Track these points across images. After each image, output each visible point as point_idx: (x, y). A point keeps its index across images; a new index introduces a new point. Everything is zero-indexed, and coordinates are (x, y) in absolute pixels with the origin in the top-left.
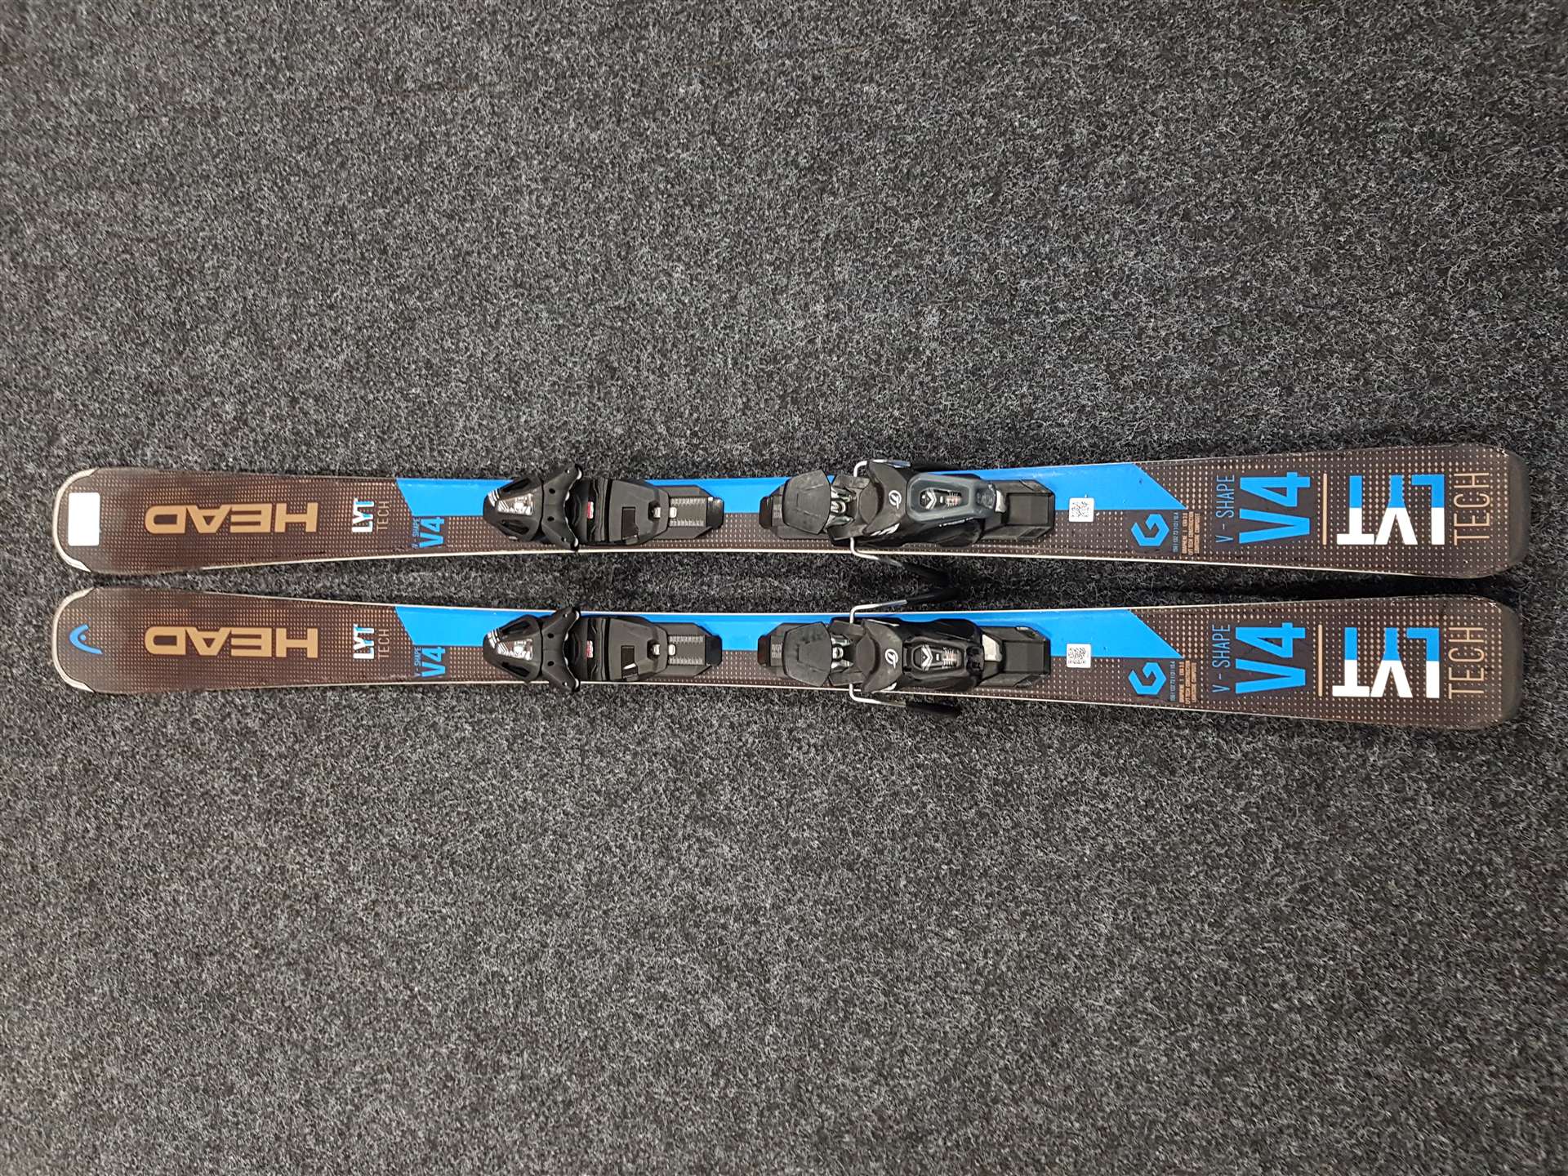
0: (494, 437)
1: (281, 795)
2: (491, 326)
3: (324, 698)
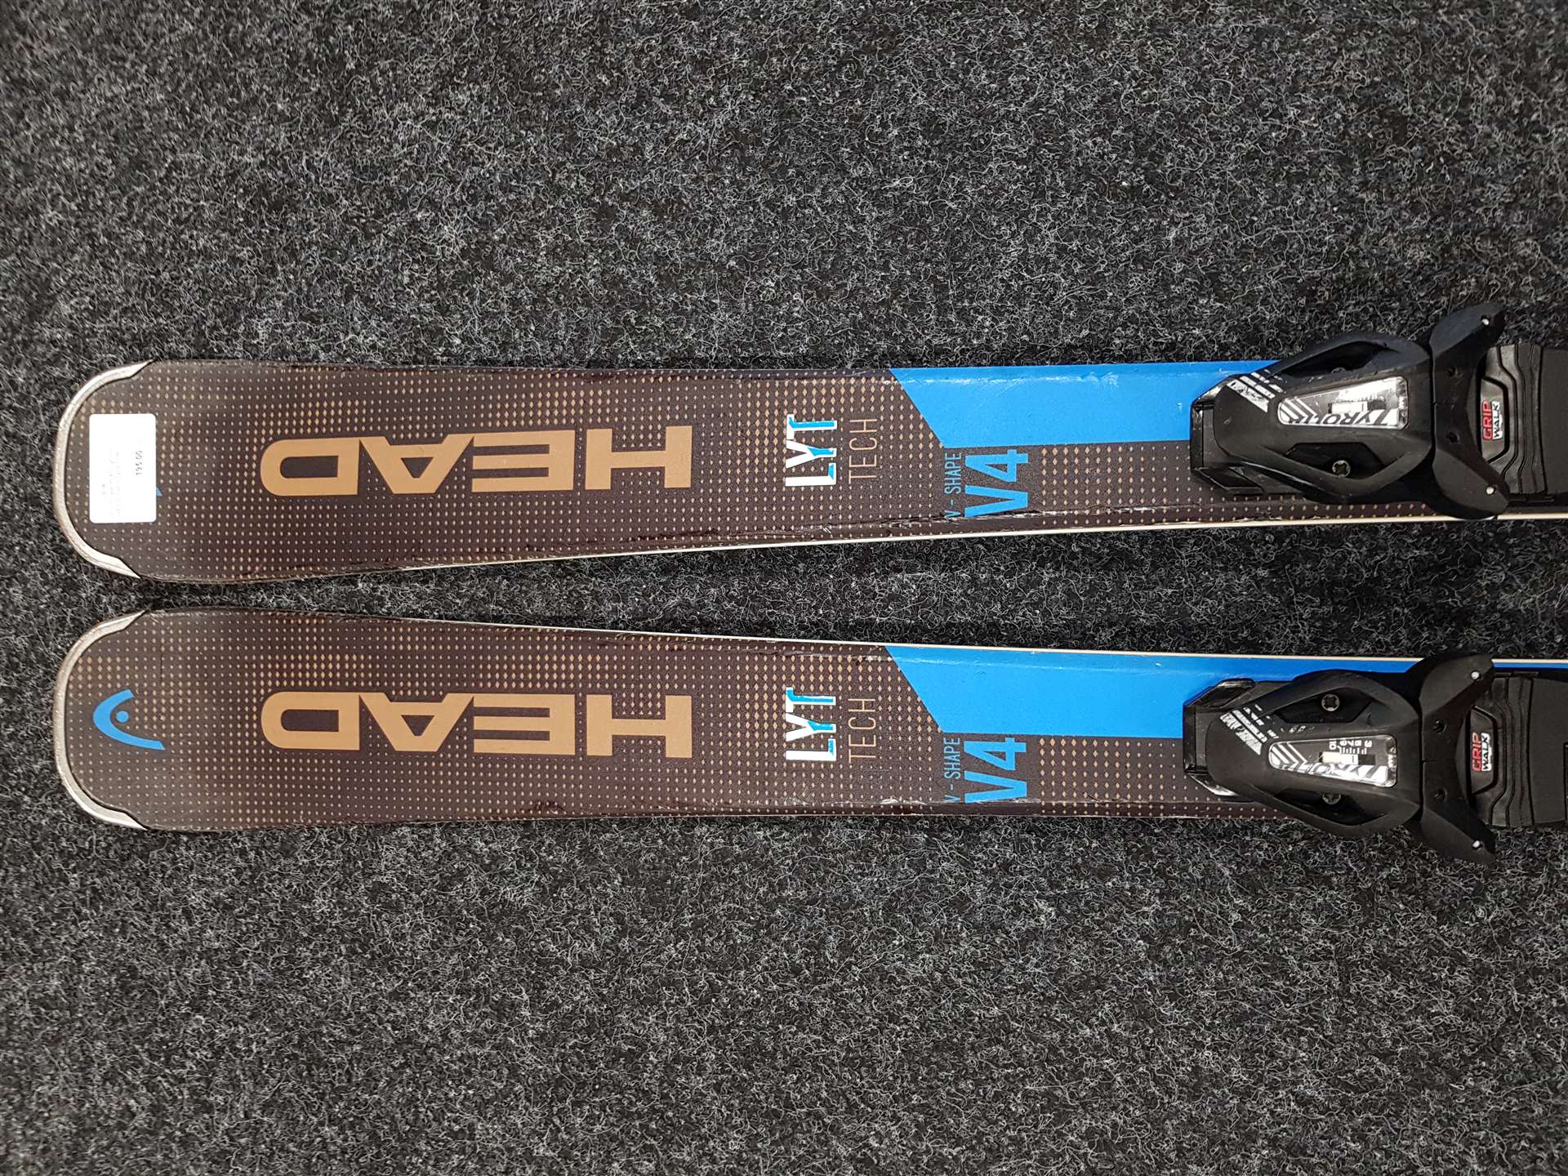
0: (1100, 277)
1: (586, 1047)
2: (1087, 37)
3: (689, 841)
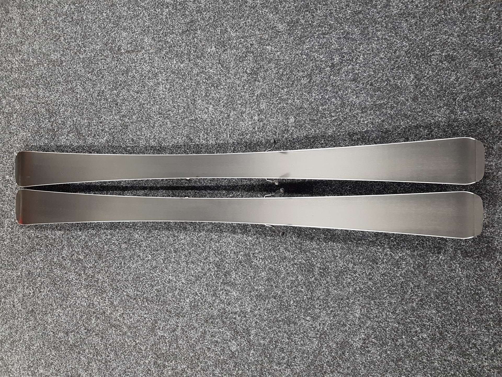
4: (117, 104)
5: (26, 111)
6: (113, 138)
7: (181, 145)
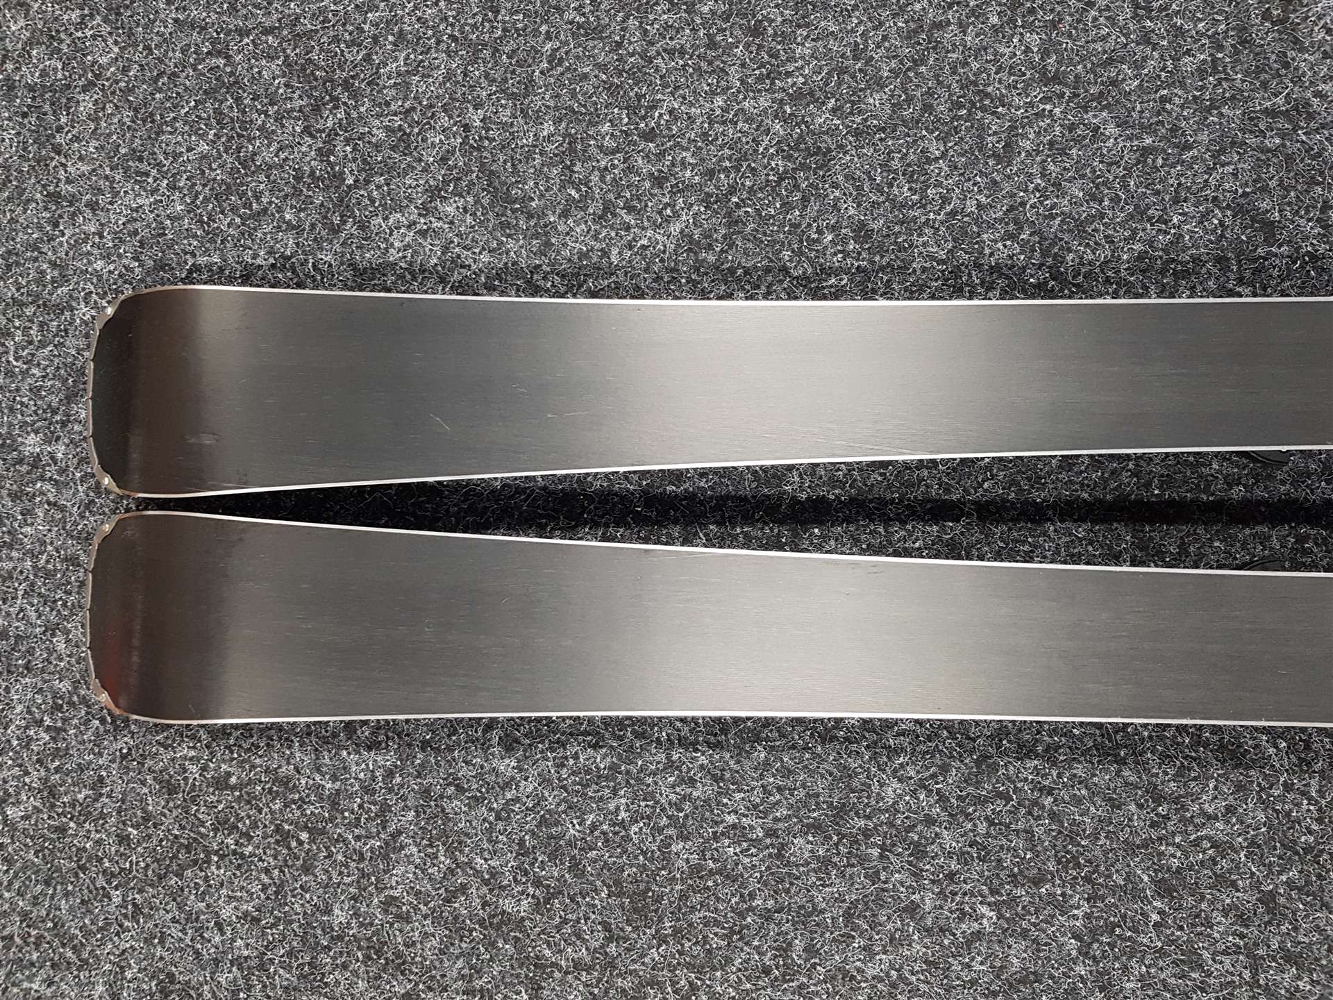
4: (757, 31)
5: (160, 75)
6: (729, 225)
7: (1195, 259)
